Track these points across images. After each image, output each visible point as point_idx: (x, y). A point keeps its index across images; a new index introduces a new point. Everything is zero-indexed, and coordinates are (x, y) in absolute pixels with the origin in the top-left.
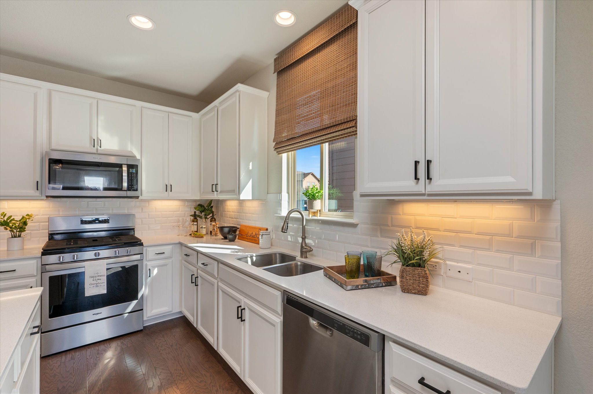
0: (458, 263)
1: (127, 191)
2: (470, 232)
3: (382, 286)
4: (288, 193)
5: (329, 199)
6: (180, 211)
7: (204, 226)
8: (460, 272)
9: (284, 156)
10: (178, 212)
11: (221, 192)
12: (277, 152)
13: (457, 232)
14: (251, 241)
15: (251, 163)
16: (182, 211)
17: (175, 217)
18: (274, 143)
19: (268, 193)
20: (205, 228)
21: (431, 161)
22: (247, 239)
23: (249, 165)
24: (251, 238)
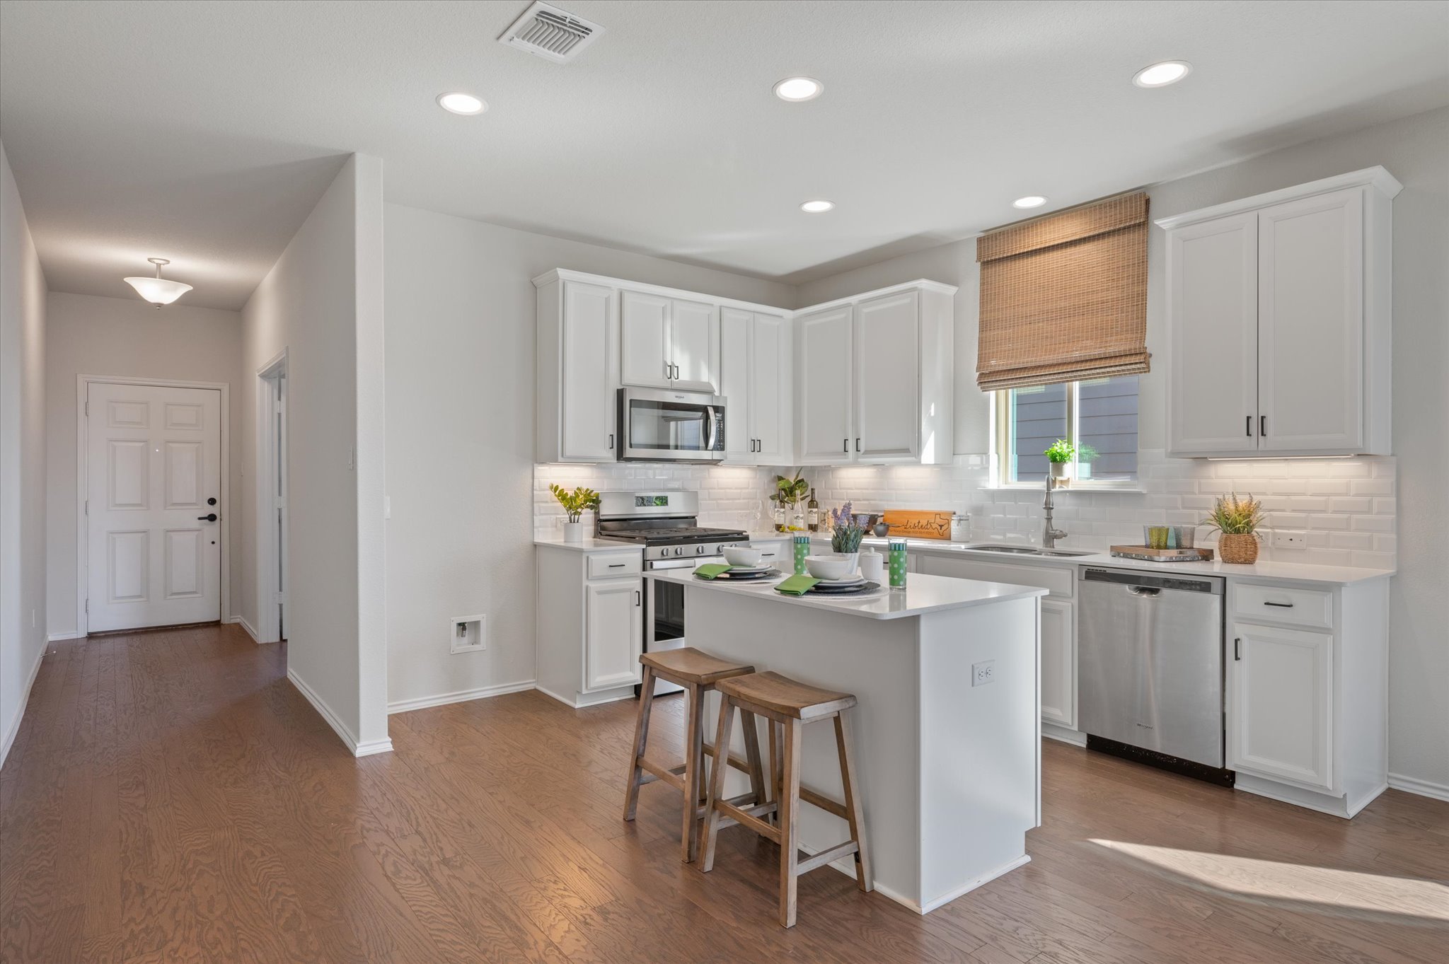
0: (1289, 530)
1: (712, 450)
2: (1304, 494)
3: (1198, 560)
4: (997, 453)
5: (1080, 461)
6: (750, 488)
7: (801, 515)
8: (1291, 540)
9: (992, 394)
10: (747, 491)
11: (867, 452)
12: (981, 388)
13: (1288, 495)
14: (918, 535)
15: (933, 404)
16: (752, 488)
17: (744, 499)
18: (978, 373)
19: (954, 454)
20: (802, 518)
21: (1265, 417)
22: (906, 532)
23: (930, 409)
24: (917, 529)
